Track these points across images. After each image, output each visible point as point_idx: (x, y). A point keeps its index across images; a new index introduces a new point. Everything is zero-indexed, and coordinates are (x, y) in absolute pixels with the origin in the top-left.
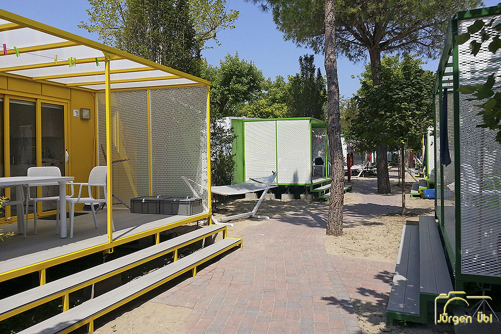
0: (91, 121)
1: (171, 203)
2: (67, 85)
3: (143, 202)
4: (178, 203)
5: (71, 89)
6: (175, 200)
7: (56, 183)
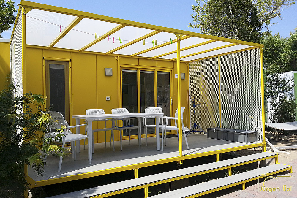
0: (186, 80)
1: (233, 133)
2: (171, 60)
3: (214, 131)
4: (238, 134)
5: (173, 62)
6: (235, 132)
7: (154, 117)
